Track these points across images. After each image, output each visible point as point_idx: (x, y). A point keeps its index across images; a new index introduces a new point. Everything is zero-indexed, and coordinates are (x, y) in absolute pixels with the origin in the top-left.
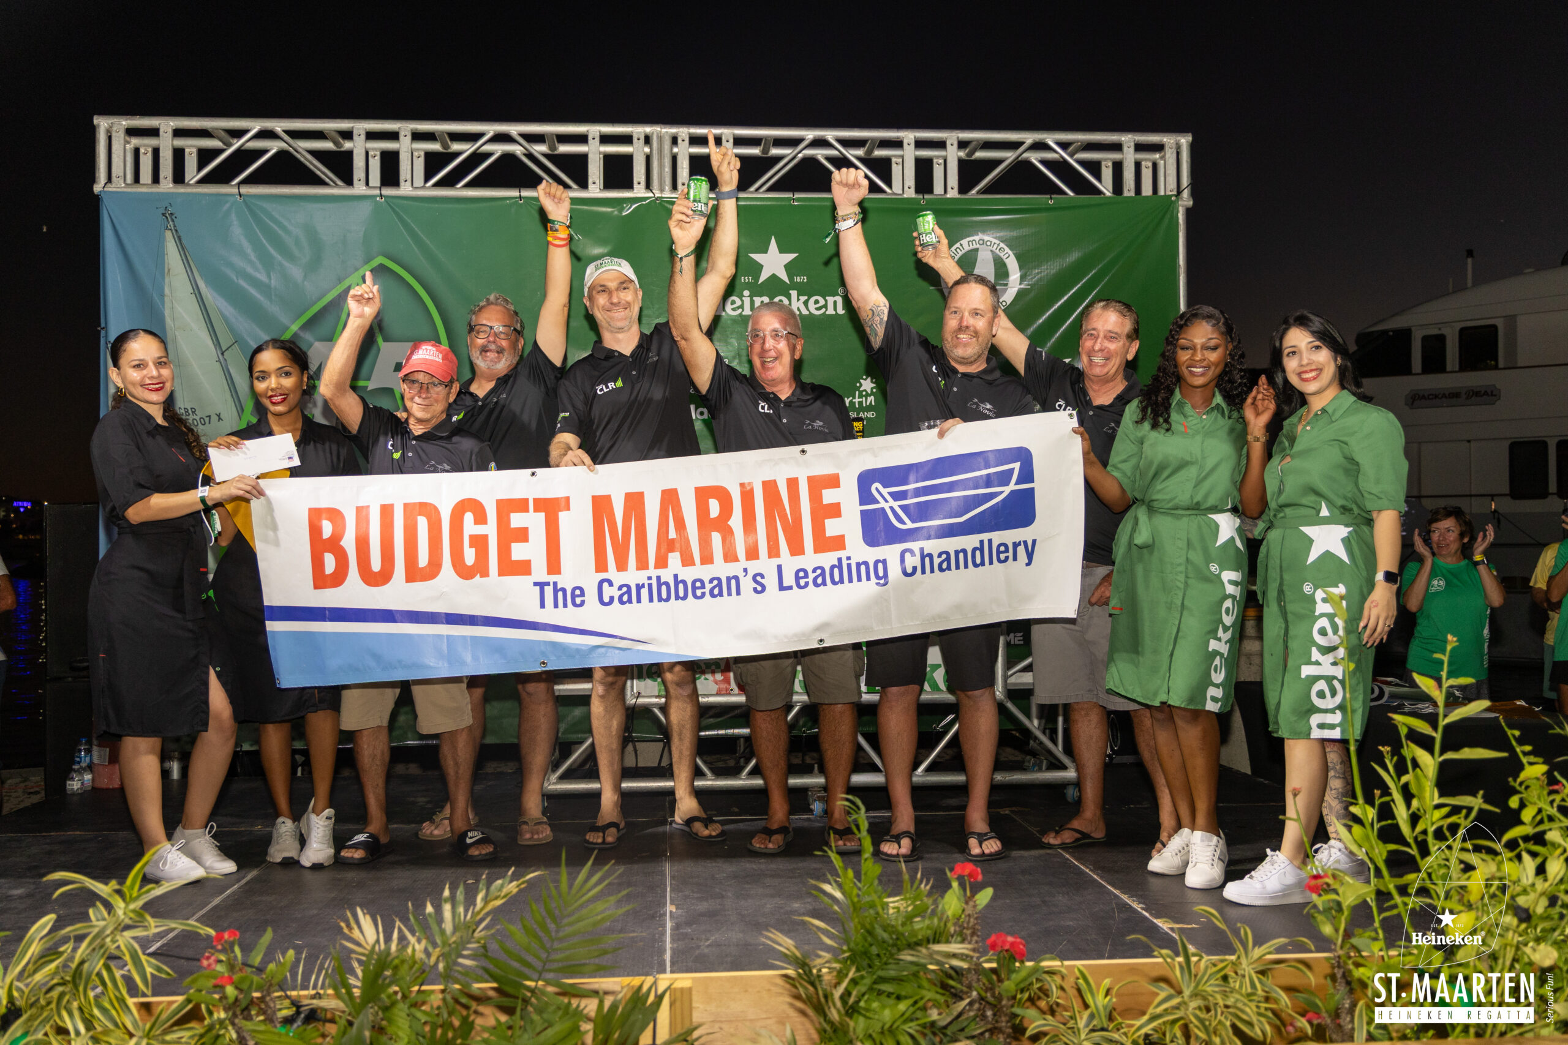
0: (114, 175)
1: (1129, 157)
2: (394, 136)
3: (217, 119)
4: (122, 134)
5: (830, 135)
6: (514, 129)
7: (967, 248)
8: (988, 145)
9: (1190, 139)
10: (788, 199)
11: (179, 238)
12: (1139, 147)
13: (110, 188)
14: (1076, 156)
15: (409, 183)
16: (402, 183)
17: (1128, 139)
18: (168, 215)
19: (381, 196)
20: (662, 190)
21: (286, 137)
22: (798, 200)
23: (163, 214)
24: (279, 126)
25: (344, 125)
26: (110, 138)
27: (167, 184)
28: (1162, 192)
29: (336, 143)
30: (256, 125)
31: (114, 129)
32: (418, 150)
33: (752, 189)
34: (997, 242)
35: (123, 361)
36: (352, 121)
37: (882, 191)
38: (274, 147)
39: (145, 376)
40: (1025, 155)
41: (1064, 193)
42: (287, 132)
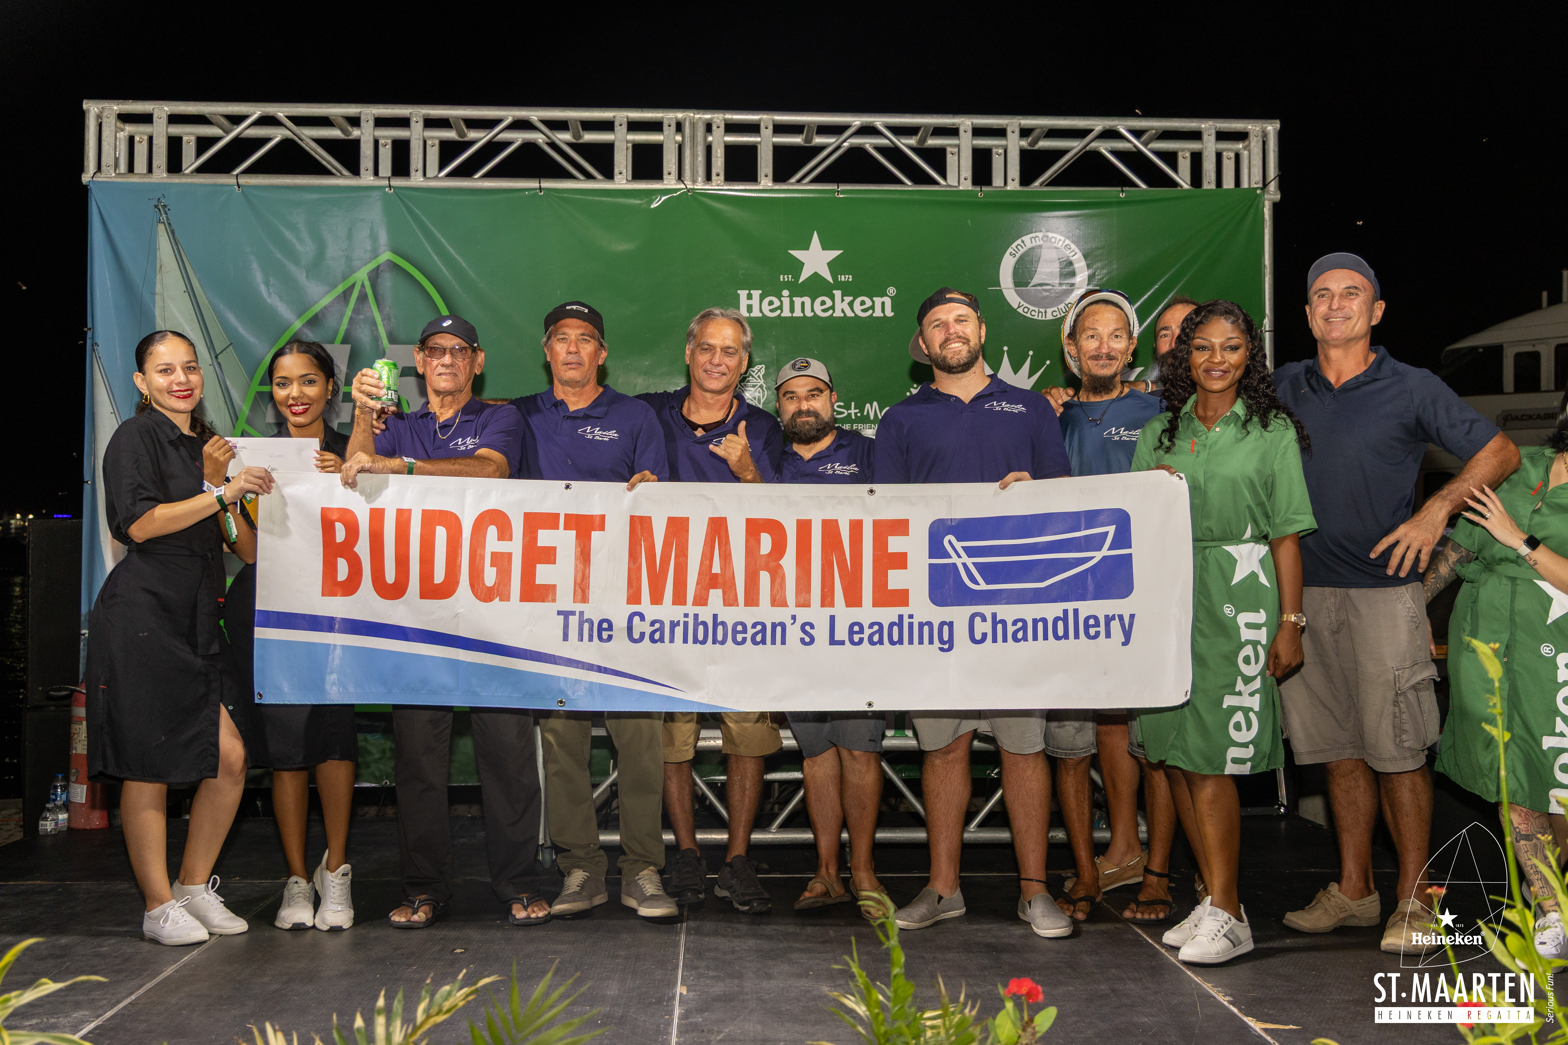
0: (103, 164)
1: (1209, 146)
2: (404, 123)
3: (215, 104)
4: (113, 119)
5: (879, 121)
6: (535, 115)
7: (1029, 245)
8: (1053, 133)
9: (1278, 126)
10: (833, 191)
11: (173, 232)
12: (1222, 136)
13: (100, 178)
14: (1150, 146)
15: (420, 172)
16: (413, 173)
17: (1208, 126)
18: (161, 207)
19: (390, 187)
20: (694, 181)
21: (289, 123)
22: (843, 192)
23: (156, 206)
24: (281, 111)
25: (351, 110)
26: (100, 125)
27: (161, 174)
28: (1245, 185)
29: (343, 131)
30: (256, 111)
31: (105, 114)
32: (432, 138)
33: (793, 180)
34: (1063, 238)
35: (149, 366)
36: (360, 105)
37: (935, 182)
38: (277, 135)
39: (172, 382)
40: (1094, 145)
41: (1135, 185)
42: (290, 118)
